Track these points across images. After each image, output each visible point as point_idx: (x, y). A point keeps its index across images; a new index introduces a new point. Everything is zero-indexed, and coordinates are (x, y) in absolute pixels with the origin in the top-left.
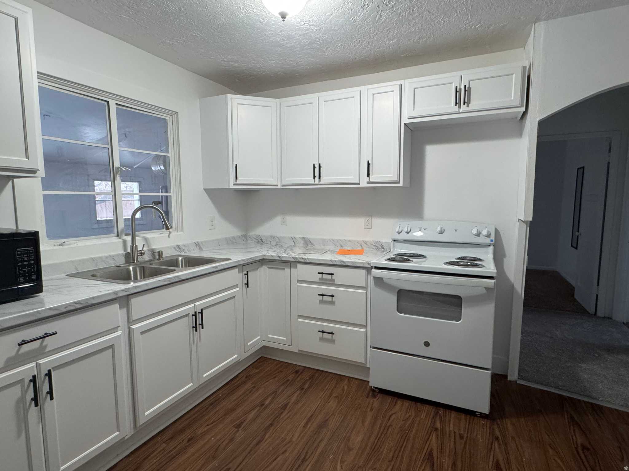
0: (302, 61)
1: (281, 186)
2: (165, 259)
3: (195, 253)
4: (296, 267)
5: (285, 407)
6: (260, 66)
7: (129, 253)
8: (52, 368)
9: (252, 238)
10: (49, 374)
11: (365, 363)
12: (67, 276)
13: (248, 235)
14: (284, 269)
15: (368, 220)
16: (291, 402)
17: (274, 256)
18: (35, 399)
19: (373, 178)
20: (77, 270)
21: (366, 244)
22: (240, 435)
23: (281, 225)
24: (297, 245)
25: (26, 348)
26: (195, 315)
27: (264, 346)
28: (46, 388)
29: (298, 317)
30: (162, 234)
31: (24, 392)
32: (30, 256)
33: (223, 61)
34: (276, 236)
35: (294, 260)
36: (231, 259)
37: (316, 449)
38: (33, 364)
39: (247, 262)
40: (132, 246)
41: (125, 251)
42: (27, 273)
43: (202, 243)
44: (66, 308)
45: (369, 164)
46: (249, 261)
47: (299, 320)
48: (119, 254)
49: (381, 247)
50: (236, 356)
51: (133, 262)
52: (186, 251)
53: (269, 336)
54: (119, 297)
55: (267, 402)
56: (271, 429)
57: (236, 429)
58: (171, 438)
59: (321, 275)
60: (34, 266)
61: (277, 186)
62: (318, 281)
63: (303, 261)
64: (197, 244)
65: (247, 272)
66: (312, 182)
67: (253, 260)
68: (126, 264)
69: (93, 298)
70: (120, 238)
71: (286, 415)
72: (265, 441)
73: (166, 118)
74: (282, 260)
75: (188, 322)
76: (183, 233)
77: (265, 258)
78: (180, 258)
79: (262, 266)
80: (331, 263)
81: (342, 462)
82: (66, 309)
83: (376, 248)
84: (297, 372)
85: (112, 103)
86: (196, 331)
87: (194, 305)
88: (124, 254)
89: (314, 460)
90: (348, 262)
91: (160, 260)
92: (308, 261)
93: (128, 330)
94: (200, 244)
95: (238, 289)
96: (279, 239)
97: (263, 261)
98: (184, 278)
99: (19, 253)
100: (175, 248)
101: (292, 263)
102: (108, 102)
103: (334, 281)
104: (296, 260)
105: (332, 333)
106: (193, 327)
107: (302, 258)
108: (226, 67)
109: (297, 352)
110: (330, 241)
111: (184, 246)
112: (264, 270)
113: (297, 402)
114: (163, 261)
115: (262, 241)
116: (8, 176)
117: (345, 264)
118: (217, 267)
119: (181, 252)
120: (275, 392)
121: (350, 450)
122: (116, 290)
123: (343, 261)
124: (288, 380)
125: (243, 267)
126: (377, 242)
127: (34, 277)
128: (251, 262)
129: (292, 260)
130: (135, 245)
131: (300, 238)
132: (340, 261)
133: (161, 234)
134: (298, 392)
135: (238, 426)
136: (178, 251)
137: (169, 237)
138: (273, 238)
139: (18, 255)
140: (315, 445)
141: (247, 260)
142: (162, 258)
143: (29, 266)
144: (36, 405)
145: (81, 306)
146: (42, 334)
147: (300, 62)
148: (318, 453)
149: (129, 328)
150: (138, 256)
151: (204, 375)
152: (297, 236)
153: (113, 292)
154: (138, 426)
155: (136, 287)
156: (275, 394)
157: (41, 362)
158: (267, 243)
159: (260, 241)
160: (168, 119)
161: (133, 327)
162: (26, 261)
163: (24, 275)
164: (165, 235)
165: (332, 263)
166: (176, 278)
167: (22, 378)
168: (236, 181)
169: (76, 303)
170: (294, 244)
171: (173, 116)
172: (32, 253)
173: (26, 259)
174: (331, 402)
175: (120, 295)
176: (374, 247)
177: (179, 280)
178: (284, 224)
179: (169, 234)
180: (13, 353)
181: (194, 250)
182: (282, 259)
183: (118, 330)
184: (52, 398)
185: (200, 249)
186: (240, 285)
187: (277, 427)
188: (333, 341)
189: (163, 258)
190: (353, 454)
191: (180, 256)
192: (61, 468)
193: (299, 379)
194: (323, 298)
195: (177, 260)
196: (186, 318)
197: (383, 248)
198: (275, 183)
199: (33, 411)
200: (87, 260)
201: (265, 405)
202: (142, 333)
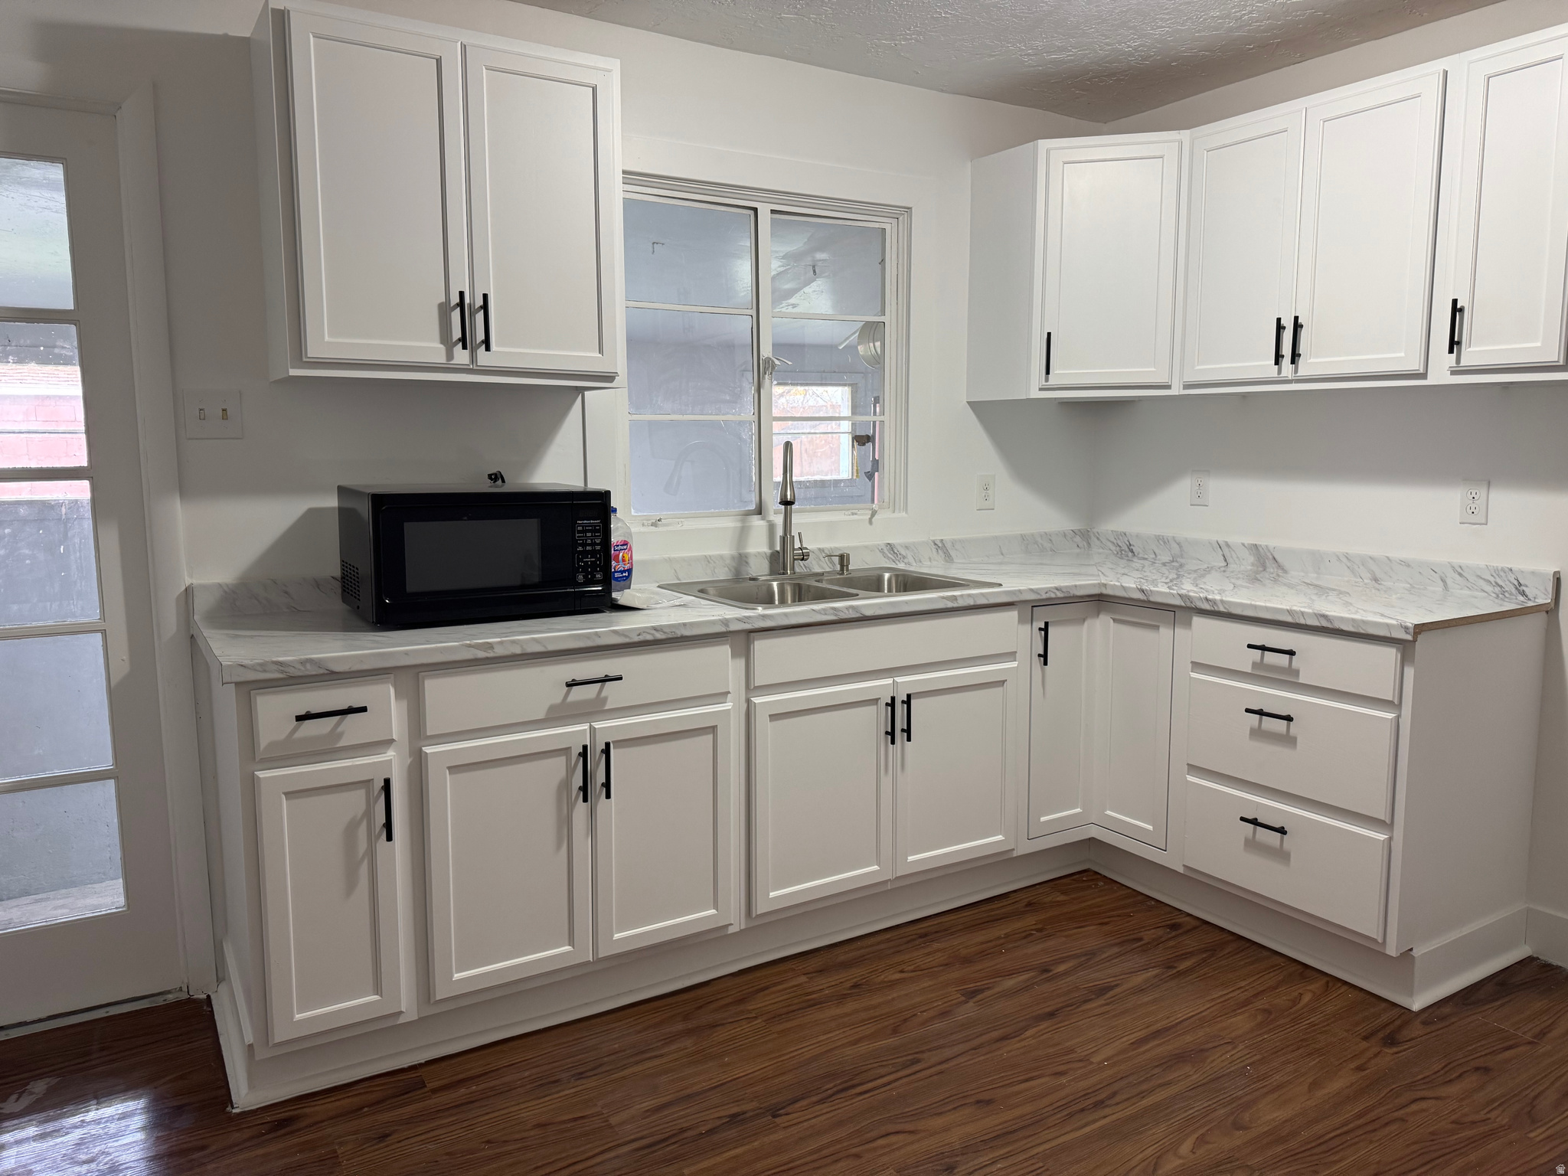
0: (1250, 12)
1: (1182, 386)
2: (853, 575)
3: (931, 566)
4: (1188, 624)
5: (1102, 991)
6: (1129, 46)
7: (778, 552)
8: (613, 742)
9: (1104, 541)
10: (607, 751)
11: (1380, 940)
12: (659, 587)
13: (1095, 530)
14: (1157, 627)
15: (1474, 495)
16: (1125, 987)
17: (1130, 588)
18: (584, 789)
19: (1471, 355)
20: (680, 580)
21: (1460, 575)
22: (969, 1010)
23: (1191, 505)
24: (1232, 566)
25: (578, 693)
26: (892, 704)
27: (1092, 840)
28: (601, 778)
29: (1188, 772)
30: (856, 514)
31: (571, 771)
32: (595, 536)
33: (1025, 55)
34: (1174, 537)
35: (1183, 604)
36: (1001, 585)
37: (1142, 1095)
38: (586, 726)
39: (1044, 596)
40: (784, 538)
41: (770, 549)
42: (589, 566)
43: (953, 543)
44: (639, 635)
45: (1456, 310)
46: (1053, 596)
47: (1190, 778)
48: (759, 553)
49: (1516, 588)
50: (1000, 837)
51: (783, 574)
52: (911, 560)
53: (1109, 812)
54: (730, 632)
55: (1062, 968)
56: (1044, 1025)
57: (963, 998)
58: (820, 971)
59: (1259, 652)
60: (600, 555)
61: (1168, 387)
62: (1249, 670)
63: (1206, 606)
64: (940, 547)
65: (1047, 624)
66: (1272, 371)
67: (1066, 595)
68: (770, 575)
69: (685, 624)
70: (763, 519)
71: (1096, 1008)
72: (1020, 1041)
73: (883, 226)
74: (1149, 602)
75: (873, 719)
76: (906, 515)
77: (1105, 592)
78: (887, 576)
79: (1098, 616)
80: (1289, 619)
81: (1201, 1141)
82: (640, 637)
83: (1497, 589)
84: (1174, 927)
85: (764, 210)
86: (893, 742)
87: (891, 682)
88: (768, 555)
89: (1128, 1112)
90: (1342, 619)
91: (842, 574)
92: (1222, 609)
93: (745, 706)
94: (948, 546)
95: (1014, 664)
96: (1181, 547)
97: (1100, 602)
98: (869, 613)
99: (580, 528)
100: (882, 551)
101: (1180, 612)
102: (755, 210)
103: (1297, 673)
104: (1189, 604)
105: (1282, 831)
106: (887, 733)
107: (1207, 599)
108: (1037, 68)
109: (1181, 870)
110: (1339, 559)
111: (907, 548)
112: (1101, 627)
113: (1140, 990)
114: (849, 578)
115: (1132, 551)
116: (576, 388)
117: (1329, 626)
118: (956, 599)
119: (897, 562)
120: (1092, 954)
121: (1238, 1126)
122: (727, 617)
123: (1325, 617)
124: (1140, 939)
125: (1034, 608)
126: (1503, 570)
127: (599, 576)
128: (1059, 598)
129: (1178, 602)
130: (790, 535)
131: (1243, 545)
132: (1315, 614)
133: (853, 514)
134: (1156, 971)
135: (971, 994)
136: (889, 558)
137: (870, 522)
138: (1165, 543)
139: (579, 532)
140: (1144, 1087)
141: (1048, 591)
142: (847, 570)
143: (593, 553)
144: (585, 800)
145: (663, 637)
146: (601, 675)
147: (1244, 14)
148: (1145, 1102)
149: (748, 701)
150: (794, 560)
151: (911, 858)
152: (1235, 539)
153: (720, 620)
154: (754, 916)
155: (764, 617)
156: (1089, 957)
157: (597, 725)
158: (1146, 556)
159: (1127, 550)
160: (888, 227)
161: (756, 700)
162: (589, 545)
163: (585, 569)
164: (861, 517)
165: (1293, 618)
166: (851, 610)
167: (568, 746)
168: (1047, 380)
169: (655, 629)
170: (1225, 564)
171: (901, 219)
172: (598, 531)
173: (589, 541)
174: (1239, 1018)
175: (733, 627)
176: (1489, 588)
177: (858, 615)
178: (1199, 500)
179: (873, 515)
180: (558, 700)
181: (930, 559)
182: (1152, 599)
183: (728, 700)
184: (608, 796)
185: (948, 558)
186: (1024, 653)
187: (1062, 1024)
188: (1282, 855)
189: (850, 572)
190: (1240, 1137)
191: (888, 569)
192: (616, 935)
193: (1172, 943)
194: (1260, 721)
195: (880, 579)
196: (871, 710)
197: (1523, 594)
198: (1162, 379)
199: (581, 808)
200: (697, 559)
201: (1051, 974)
202: (774, 717)
